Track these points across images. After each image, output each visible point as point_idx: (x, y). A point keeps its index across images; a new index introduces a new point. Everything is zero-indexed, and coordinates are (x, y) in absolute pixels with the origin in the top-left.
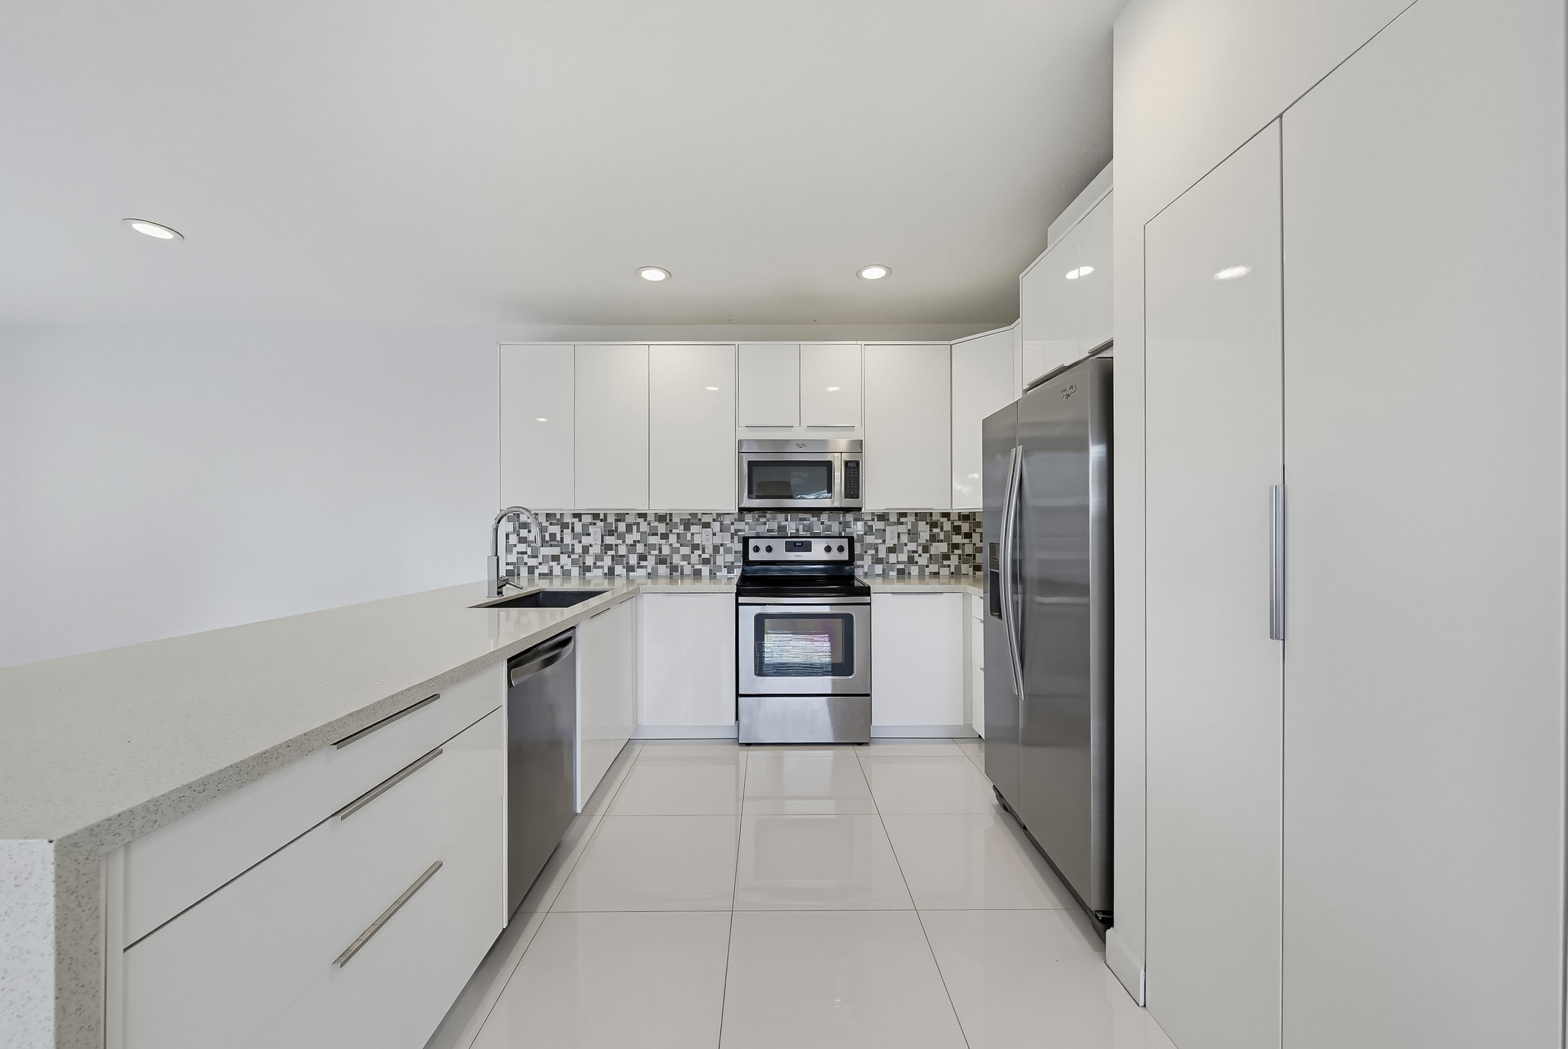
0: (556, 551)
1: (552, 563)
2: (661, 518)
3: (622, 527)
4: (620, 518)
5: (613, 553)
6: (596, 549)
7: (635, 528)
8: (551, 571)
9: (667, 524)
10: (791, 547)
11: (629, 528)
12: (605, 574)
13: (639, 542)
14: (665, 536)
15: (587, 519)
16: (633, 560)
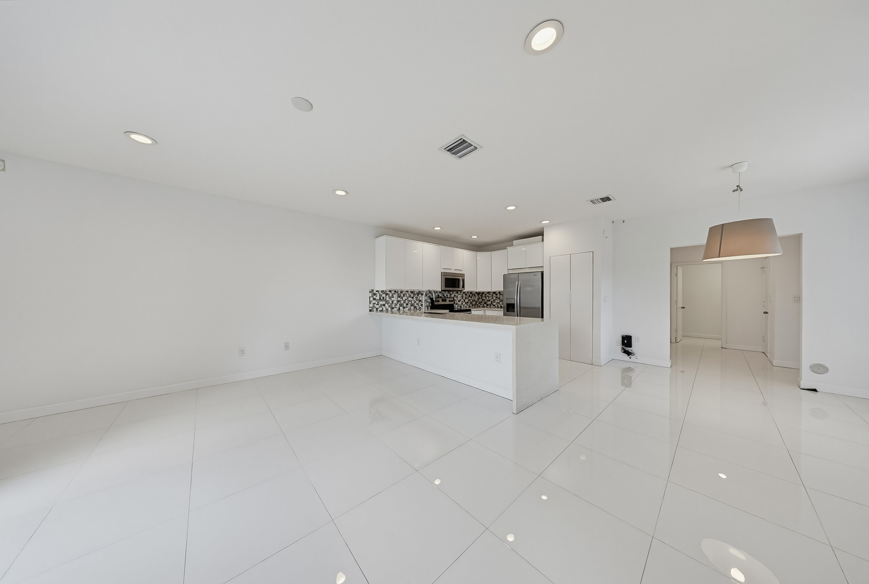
0: (384, 303)
1: (383, 307)
2: (412, 292)
3: (402, 295)
4: (402, 292)
5: (400, 303)
6: (395, 302)
7: (405, 295)
8: (383, 309)
9: (413, 294)
10: (443, 301)
11: (404, 296)
12: (398, 310)
13: (406, 299)
14: (413, 298)
15: (393, 292)
16: (405, 305)
